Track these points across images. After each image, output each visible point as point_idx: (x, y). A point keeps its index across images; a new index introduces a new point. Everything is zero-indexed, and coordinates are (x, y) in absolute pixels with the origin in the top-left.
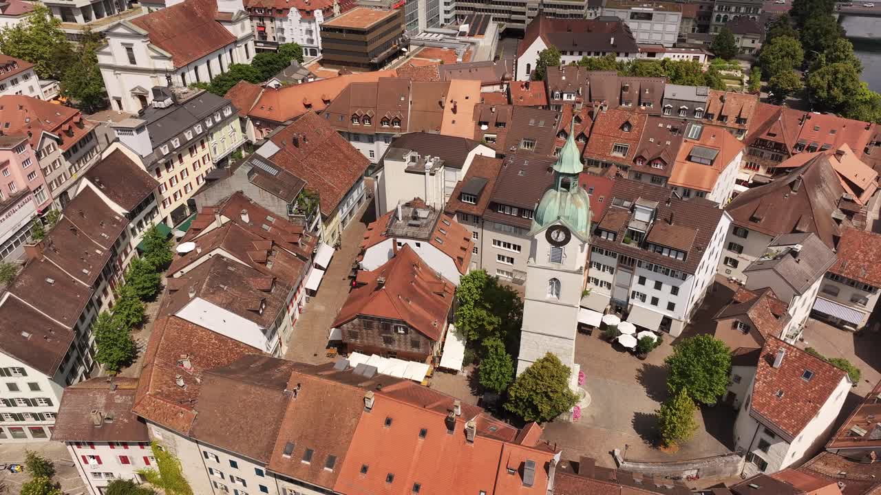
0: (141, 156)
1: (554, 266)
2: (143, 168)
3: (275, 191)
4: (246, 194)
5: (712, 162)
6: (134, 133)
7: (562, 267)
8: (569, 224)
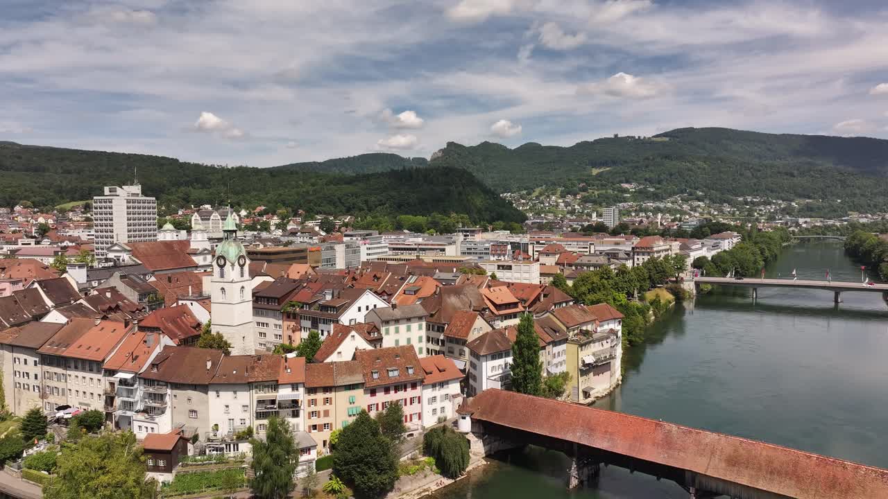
0: (77, 282)
1: (221, 280)
2: (77, 290)
3: (134, 287)
4: (117, 288)
5: (415, 292)
6: (77, 267)
7: (225, 280)
8: (225, 256)
